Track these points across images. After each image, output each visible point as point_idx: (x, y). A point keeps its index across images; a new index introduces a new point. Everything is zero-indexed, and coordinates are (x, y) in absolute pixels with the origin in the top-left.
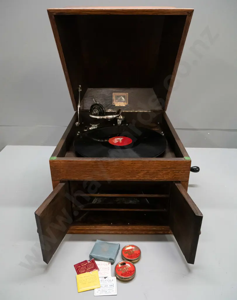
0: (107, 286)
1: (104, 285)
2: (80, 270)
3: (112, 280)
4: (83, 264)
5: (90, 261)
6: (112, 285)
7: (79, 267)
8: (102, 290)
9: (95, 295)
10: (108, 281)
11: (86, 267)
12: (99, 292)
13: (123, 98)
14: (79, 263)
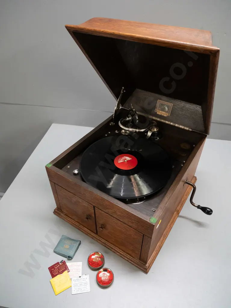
0: (82, 284)
1: (80, 284)
2: (54, 273)
3: (85, 278)
4: (56, 267)
5: (62, 263)
6: (86, 283)
7: (53, 269)
8: (78, 288)
9: (72, 294)
10: (83, 279)
11: (59, 269)
12: (76, 290)
13: (166, 108)
14: (52, 266)
